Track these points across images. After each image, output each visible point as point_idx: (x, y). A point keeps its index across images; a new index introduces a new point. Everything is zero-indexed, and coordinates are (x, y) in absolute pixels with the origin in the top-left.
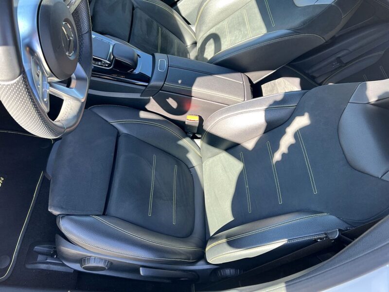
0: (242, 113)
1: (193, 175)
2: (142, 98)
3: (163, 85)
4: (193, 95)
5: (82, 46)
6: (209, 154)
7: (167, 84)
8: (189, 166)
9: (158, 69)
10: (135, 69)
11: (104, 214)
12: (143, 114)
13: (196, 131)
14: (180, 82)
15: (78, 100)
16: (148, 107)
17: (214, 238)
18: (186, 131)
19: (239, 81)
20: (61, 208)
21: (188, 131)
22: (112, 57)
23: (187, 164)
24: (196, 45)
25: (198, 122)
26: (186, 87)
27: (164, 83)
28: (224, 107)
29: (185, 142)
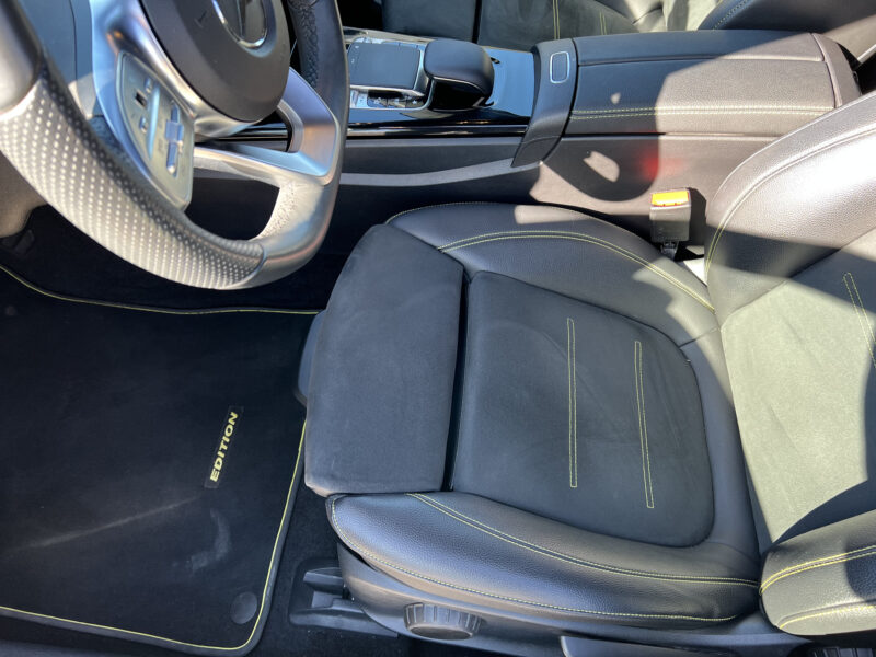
0: (833, 148)
1: (694, 364)
2: (518, 169)
3: (568, 119)
4: (661, 127)
5: (314, 40)
6: (737, 297)
7: (580, 115)
8: (680, 340)
9: (551, 79)
10: (488, 95)
11: (446, 487)
12: (524, 214)
13: (685, 237)
14: (615, 98)
15: (313, 179)
16: (536, 193)
17: (784, 549)
18: (656, 239)
19: (807, 55)
20: (332, 477)
21: (662, 240)
22: (428, 79)
23: (672, 334)
24: (662, 13)
25: (688, 206)
26: (637, 111)
27: (570, 114)
28: (766, 144)
29: (659, 272)
